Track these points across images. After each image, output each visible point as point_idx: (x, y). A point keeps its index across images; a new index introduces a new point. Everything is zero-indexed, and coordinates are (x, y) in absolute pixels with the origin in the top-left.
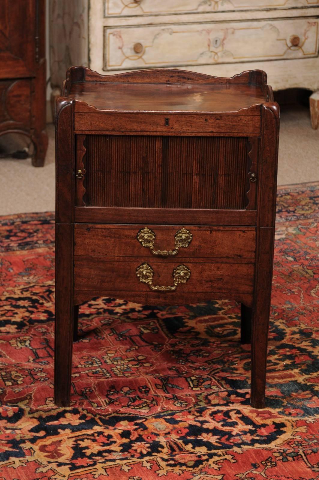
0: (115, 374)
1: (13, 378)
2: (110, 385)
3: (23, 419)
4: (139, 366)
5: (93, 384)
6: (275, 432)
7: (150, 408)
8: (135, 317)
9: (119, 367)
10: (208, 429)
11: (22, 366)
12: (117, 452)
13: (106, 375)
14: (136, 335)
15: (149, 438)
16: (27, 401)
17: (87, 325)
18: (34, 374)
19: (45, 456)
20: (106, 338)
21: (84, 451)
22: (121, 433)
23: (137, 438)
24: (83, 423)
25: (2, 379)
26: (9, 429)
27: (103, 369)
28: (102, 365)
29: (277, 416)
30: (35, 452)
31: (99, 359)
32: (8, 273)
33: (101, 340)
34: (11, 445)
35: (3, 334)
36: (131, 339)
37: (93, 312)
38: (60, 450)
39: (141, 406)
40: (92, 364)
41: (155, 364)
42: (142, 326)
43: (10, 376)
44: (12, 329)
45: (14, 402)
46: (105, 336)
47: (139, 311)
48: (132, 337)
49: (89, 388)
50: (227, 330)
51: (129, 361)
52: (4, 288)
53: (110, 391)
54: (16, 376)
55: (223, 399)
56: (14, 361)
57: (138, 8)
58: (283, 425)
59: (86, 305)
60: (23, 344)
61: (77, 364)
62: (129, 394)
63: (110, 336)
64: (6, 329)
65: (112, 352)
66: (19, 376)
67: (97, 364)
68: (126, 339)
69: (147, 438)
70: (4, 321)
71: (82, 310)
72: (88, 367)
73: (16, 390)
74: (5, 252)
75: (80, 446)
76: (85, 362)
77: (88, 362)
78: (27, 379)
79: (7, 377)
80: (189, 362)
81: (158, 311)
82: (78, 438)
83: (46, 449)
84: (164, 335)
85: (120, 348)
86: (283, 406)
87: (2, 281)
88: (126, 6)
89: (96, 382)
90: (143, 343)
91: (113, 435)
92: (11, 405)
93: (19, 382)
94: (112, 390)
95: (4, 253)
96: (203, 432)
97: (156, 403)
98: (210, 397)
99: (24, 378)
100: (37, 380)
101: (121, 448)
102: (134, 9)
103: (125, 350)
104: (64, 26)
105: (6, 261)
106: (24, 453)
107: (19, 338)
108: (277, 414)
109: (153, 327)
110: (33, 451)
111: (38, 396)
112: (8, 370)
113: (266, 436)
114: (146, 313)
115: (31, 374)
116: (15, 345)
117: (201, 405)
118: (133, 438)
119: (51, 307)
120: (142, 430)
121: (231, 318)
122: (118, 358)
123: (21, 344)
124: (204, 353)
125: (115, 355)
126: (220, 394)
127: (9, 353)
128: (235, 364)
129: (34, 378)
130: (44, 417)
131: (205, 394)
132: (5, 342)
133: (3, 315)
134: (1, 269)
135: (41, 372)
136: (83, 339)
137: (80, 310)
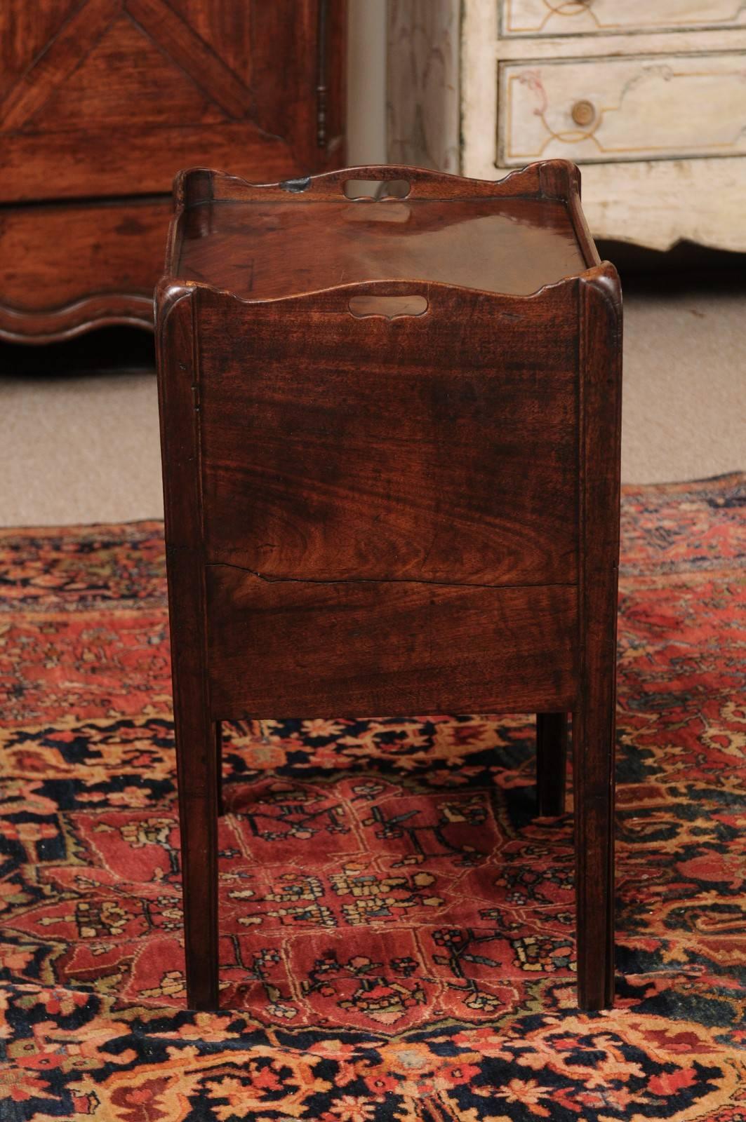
0: (347, 921)
1: (103, 919)
2: (325, 948)
3: (97, 1021)
4: (411, 904)
5: (284, 942)
6: (692, 1087)
7: (407, 1008)
8: (440, 783)
9: (361, 904)
10: (529, 1068)
11: (132, 890)
12: (293, 1117)
13: (324, 922)
14: (428, 828)
15: (380, 1084)
16: (119, 976)
17: (318, 795)
18: (158, 910)
19: (119, 1116)
20: (354, 831)
21: (214, 1109)
22: (314, 1065)
23: (352, 1083)
24: (234, 1040)
25: (77, 920)
26: (56, 1041)
27: (323, 909)
28: (324, 895)
29: (709, 1047)
30: (99, 1103)
31: (319, 881)
33: (341, 835)
34: (47, 1084)
35: (112, 809)
36: (413, 836)
37: (343, 764)
38: (160, 1103)
39: (386, 1004)
40: (301, 892)
41: (450, 902)
42: (449, 804)
43: (98, 915)
44: (137, 798)
45: (86, 980)
46: (352, 827)
47: (455, 768)
48: (417, 832)
49: (273, 951)
50: (655, 823)
51: (392, 888)
52: (148, 696)
53: (322, 963)
54: (112, 914)
56: (117, 877)
58: (717, 1073)
59: (332, 746)
60: (152, 836)
61: (265, 893)
62: (365, 973)
63: (365, 825)
64: (123, 798)
65: (358, 866)
66: (118, 914)
67: (312, 892)
68: (402, 836)
69: (376, 1084)
70: (125, 776)
71: (318, 760)
72: (290, 900)
73: (98, 947)
75: (210, 1096)
76: (284, 889)
77: (291, 888)
78: (135, 925)
79: (88, 917)
80: (537, 899)
81: (501, 769)
82: (209, 1074)
83: (129, 1098)
84: (496, 829)
85: (380, 857)
86: (732, 1025)
87: (151, 678)
89: (293, 937)
90: (439, 849)
91: (296, 1070)
92: (78, 984)
93: (113, 931)
94: (327, 962)
96: (515, 1077)
97: (424, 996)
98: (557, 993)
99: (128, 920)
100: (158, 927)
101: (305, 1108)
103: (391, 864)
106: (73, 1104)
107: (146, 821)
108: (711, 1043)
109: (476, 807)
110: (94, 1102)
111: (147, 967)
113: (668, 1098)
114: (471, 772)
115: (147, 912)
116: (133, 839)
117: (531, 1010)
118: (342, 1080)
119: (246, 746)
120: (366, 1066)
121: (674, 792)
122: (367, 879)
123: (147, 837)
125: (361, 873)
127: (112, 857)
128: (649, 911)
129: (151, 922)
130: (146, 1020)
131: (549, 982)
132: (110, 830)
133: (125, 763)
134: (158, 649)
135: (174, 907)
136: (298, 830)
137: (312, 758)
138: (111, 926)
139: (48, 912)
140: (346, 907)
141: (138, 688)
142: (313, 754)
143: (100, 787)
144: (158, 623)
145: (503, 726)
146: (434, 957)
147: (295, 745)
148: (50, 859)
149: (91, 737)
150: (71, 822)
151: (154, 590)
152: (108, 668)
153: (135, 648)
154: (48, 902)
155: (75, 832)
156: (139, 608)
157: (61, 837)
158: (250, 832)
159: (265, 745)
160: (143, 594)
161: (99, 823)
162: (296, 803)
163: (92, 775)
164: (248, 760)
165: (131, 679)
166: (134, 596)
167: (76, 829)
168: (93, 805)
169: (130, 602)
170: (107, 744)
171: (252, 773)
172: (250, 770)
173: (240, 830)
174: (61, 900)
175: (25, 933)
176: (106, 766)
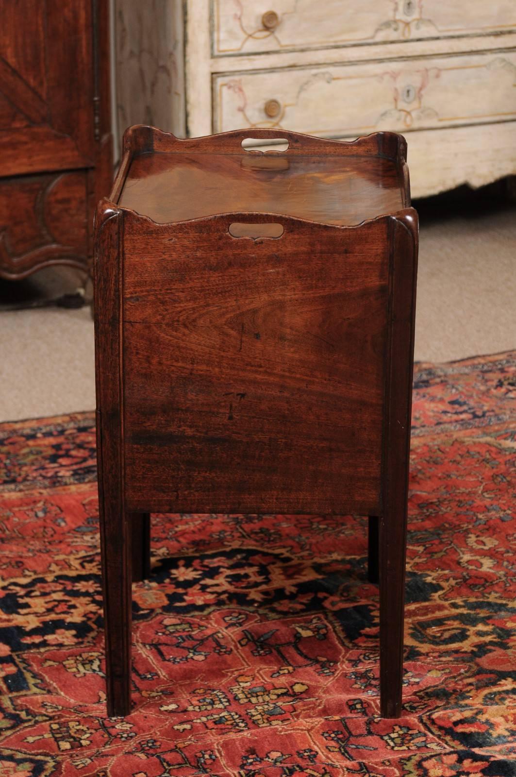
0: (253, 721)
1: (73, 734)
2: (246, 746)
5: (215, 745)
8: (286, 609)
9: (259, 708)
11: (87, 711)
13: (237, 725)
14: (288, 644)
17: (200, 626)
18: (111, 725)
20: (235, 651)
25: (54, 737)
27: (233, 714)
28: (230, 705)
31: (224, 693)
32: (56, 528)
33: (227, 655)
35: (52, 648)
36: (278, 651)
37: (210, 600)
40: (212, 703)
42: (297, 625)
43: (68, 731)
44: (67, 638)
46: (233, 647)
47: (292, 596)
48: (281, 648)
49: (209, 752)
50: (449, 630)
51: (278, 696)
52: (50, 556)
53: (247, 758)
54: (78, 730)
55: (451, 767)
56: (72, 701)
57: (271, 38)
59: (198, 587)
60: (88, 666)
61: (186, 705)
62: (281, 762)
63: (242, 646)
64: (56, 639)
65: (247, 679)
66: (83, 730)
67: (221, 703)
68: (271, 652)
70: (53, 621)
71: (191, 598)
72: (206, 709)
73: (78, 761)
74: (50, 487)
76: (199, 701)
77: (204, 700)
78: (98, 736)
79: (61, 733)
81: (326, 595)
84: (337, 642)
85: (261, 669)
87: (47, 544)
88: (250, 36)
89: (222, 740)
90: (302, 661)
93: (84, 743)
94: (250, 756)
95: (48, 490)
98: (426, 764)
99: (91, 733)
100: (115, 737)
102: (263, 41)
103: (270, 674)
104: (142, 73)
105: (52, 505)
107: (81, 656)
109: (318, 625)
111: (118, 772)
112: (62, 720)
114: (305, 599)
115: (104, 726)
116: (74, 670)
121: (455, 606)
122: (258, 689)
123: (85, 668)
124: (412, 677)
125: (251, 684)
126: (444, 758)
127: (64, 686)
128: (468, 697)
129: (109, 734)
131: (417, 758)
132: (55, 664)
133: (50, 611)
134: (45, 520)
135: (122, 722)
136: (194, 654)
137: (186, 597)
138: (81, 739)
139: (29, 732)
140: (249, 711)
141: (40, 551)
142: (186, 594)
143: (35, 631)
144: (39, 501)
145: (315, 563)
146: (327, 747)
147: (171, 590)
148: (18, 690)
149: (17, 593)
150: (24, 661)
151: (27, 476)
152: (12, 538)
153: (27, 521)
154: (26, 725)
155: (29, 668)
156: (20, 491)
157: (20, 673)
158: (159, 658)
159: (147, 590)
160: (20, 479)
161: (46, 660)
162: (185, 634)
163: (28, 622)
164: (140, 602)
165: (32, 545)
166: (14, 481)
167: (29, 665)
168: (35, 646)
169: (12, 486)
170: (31, 597)
171: (146, 612)
172: (143, 610)
173: (152, 657)
174: (36, 722)
175: (17, 751)
176: (36, 614)
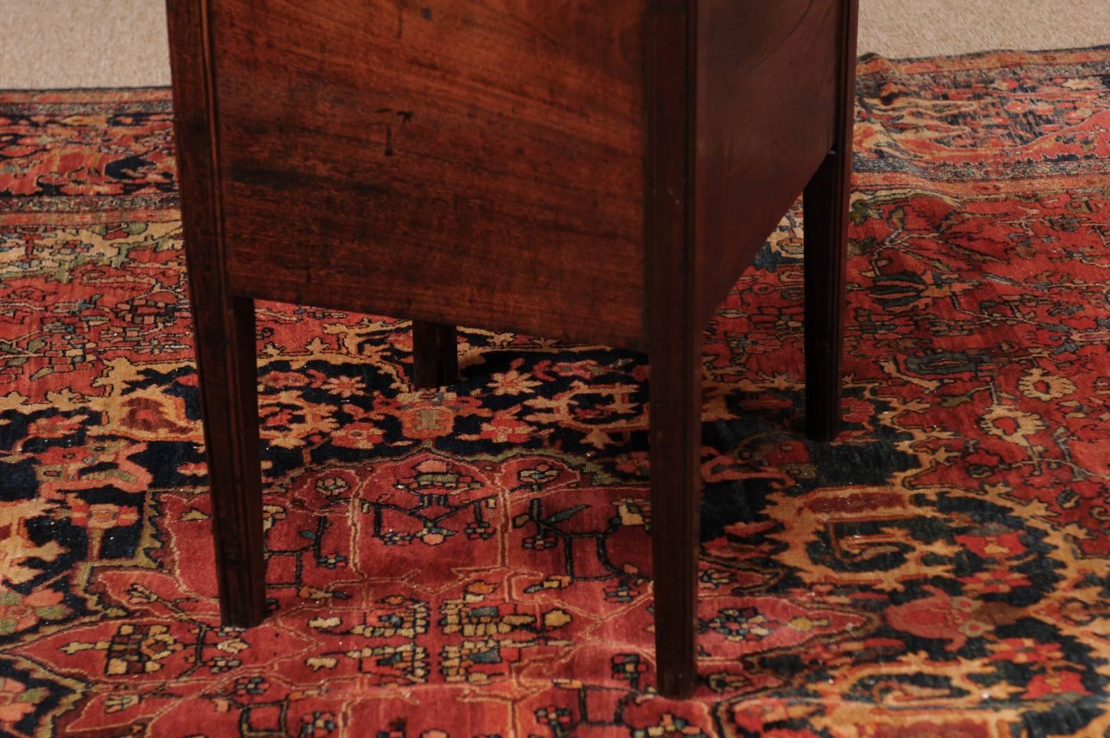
0: (442, 668)
1: (144, 648)
8: (631, 469)
9: (468, 645)
13: (412, 672)
14: (592, 532)
17: (473, 481)
18: (214, 640)
20: (498, 535)
25: (111, 648)
27: (419, 650)
28: (426, 632)
31: (428, 610)
33: (480, 541)
36: (569, 544)
37: (519, 436)
40: (399, 625)
42: (630, 501)
43: (139, 642)
46: (499, 527)
48: (576, 539)
49: (328, 716)
51: (514, 627)
53: (386, 735)
54: (157, 642)
56: (183, 588)
59: (516, 409)
61: (356, 622)
63: (515, 526)
65: (485, 588)
66: (164, 643)
67: (414, 626)
68: (554, 546)
72: (382, 635)
76: (381, 617)
77: (391, 617)
79: (126, 644)
85: (517, 574)
90: (594, 568)
93: (150, 666)
99: (173, 651)
100: (205, 664)
103: (526, 585)
115: (201, 641)
119: (414, 405)
122: (487, 610)
125: (484, 600)
127: (188, 560)
129: (200, 657)
135: (236, 637)
136: (430, 531)
137: (485, 426)
138: (149, 659)
139: (80, 633)
140: (447, 648)
142: (488, 420)
147: (471, 409)
148: (115, 555)
150: (157, 507)
155: (158, 519)
157: (137, 526)
158: (371, 529)
159: (435, 404)
162: (441, 491)
164: (407, 425)
167: (159, 515)
168: (193, 481)
171: (405, 443)
172: (404, 439)
173: (359, 527)
